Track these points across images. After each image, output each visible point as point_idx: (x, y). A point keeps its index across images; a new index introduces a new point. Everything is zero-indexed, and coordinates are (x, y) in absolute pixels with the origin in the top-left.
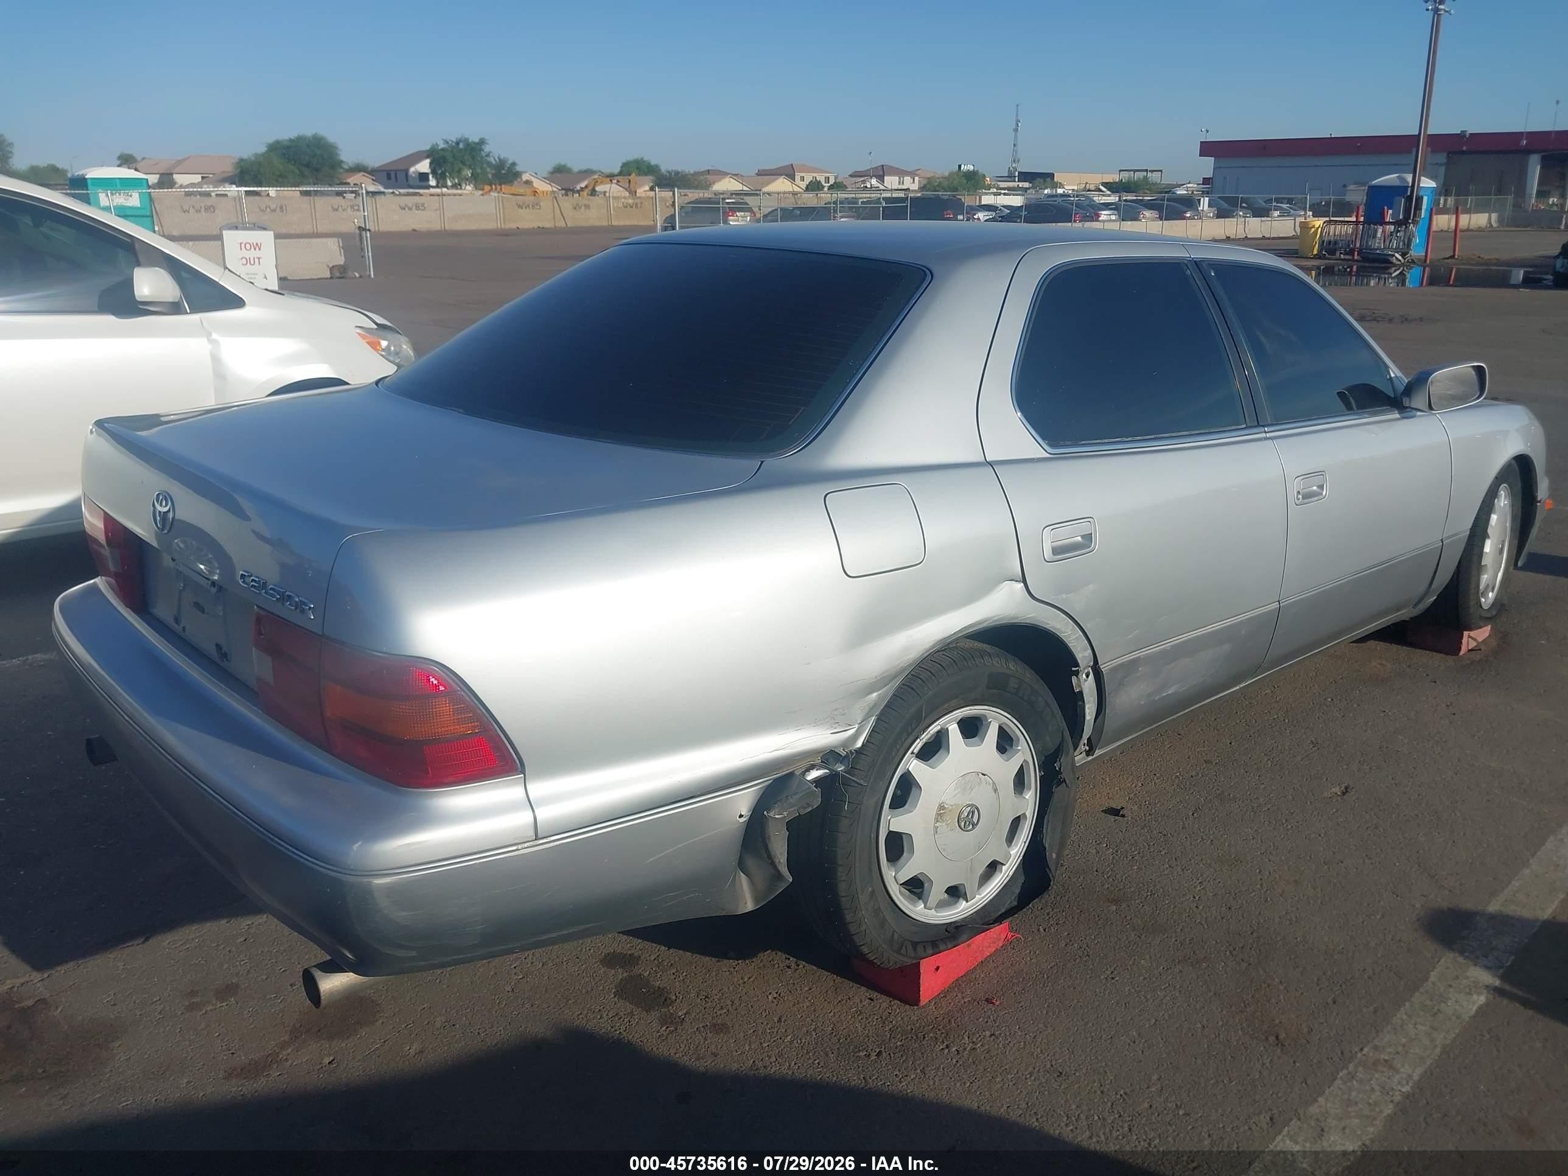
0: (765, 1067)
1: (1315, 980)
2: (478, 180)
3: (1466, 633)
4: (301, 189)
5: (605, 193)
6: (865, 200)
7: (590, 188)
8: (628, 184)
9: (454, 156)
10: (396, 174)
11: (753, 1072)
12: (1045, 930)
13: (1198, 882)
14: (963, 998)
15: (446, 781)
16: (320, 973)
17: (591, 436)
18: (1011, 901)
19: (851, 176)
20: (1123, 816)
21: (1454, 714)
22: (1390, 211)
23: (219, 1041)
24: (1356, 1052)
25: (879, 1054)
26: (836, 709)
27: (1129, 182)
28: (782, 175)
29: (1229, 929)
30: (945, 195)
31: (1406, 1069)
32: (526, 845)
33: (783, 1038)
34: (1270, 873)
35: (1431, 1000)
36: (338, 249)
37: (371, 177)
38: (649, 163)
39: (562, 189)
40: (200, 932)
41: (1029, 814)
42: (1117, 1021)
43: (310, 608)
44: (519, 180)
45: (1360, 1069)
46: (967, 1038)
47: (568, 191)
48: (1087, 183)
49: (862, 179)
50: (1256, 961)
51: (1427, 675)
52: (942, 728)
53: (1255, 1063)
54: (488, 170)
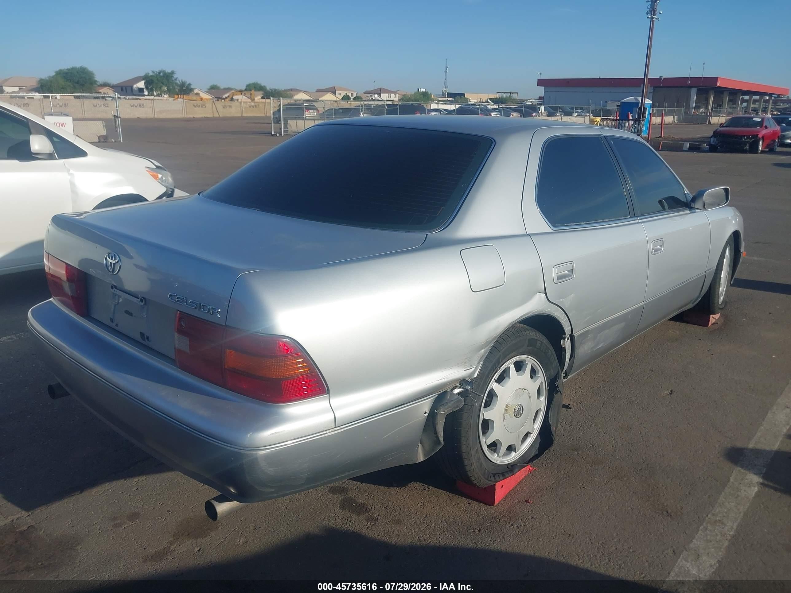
0: (425, 540)
1: (678, 483)
2: (171, 93)
3: (711, 316)
4: (74, 95)
5: (238, 100)
6: (375, 105)
7: (231, 97)
8: (250, 96)
9: (158, 80)
10: (126, 88)
11: (419, 543)
12: (546, 466)
13: (613, 439)
14: (514, 500)
15: (293, 399)
16: (216, 502)
17: (336, 222)
18: (534, 452)
19: (365, 93)
20: (570, 408)
21: (712, 355)
22: (631, 115)
23: (136, 543)
24: (705, 517)
25: (480, 530)
26: (466, 359)
27: (502, 98)
28: (329, 92)
29: (632, 461)
30: (416, 103)
31: (729, 524)
32: (330, 431)
33: (430, 525)
34: (645, 433)
35: (733, 490)
36: (103, 127)
37: (112, 89)
38: (261, 85)
39: (215, 98)
40: (111, 486)
41: (542, 408)
42: (591, 508)
43: (218, 312)
44: (193, 93)
45: (709, 525)
46: (520, 520)
47: (219, 98)
48: (481, 99)
49: (371, 95)
50: (649, 476)
51: (696, 336)
52: (507, 367)
53: (660, 525)
54: (176, 87)
